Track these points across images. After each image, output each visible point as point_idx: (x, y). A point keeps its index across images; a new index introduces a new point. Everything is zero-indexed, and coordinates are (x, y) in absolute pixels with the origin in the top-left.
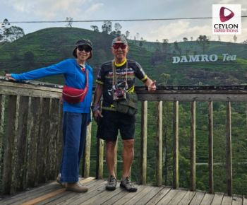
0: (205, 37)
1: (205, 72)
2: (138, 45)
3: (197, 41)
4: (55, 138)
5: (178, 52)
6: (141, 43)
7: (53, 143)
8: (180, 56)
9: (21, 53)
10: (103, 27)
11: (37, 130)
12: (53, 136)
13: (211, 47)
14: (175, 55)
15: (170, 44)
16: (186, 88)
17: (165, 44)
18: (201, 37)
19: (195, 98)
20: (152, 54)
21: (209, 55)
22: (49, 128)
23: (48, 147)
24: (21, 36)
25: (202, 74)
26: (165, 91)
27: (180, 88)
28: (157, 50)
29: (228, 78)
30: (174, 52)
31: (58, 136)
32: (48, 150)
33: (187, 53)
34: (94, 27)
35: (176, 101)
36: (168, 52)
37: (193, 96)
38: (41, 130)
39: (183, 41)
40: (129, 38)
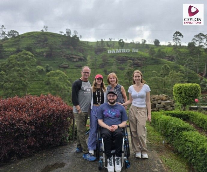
1: (125, 58)
14: (109, 49)
20: (95, 48)
21: (126, 49)
25: (124, 59)
29: (136, 61)
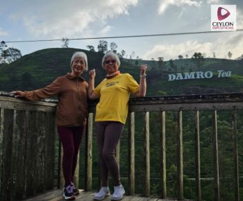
0: (200, 54)
1: (200, 89)
2: (134, 63)
3: (192, 59)
4: (43, 151)
5: (173, 70)
6: (137, 62)
7: (41, 156)
8: (175, 73)
9: (19, 74)
10: (99, 47)
11: (23, 143)
12: (40, 150)
13: (206, 64)
14: (170, 73)
15: (166, 62)
16: (172, 98)
17: (161, 62)
18: (196, 55)
19: (181, 108)
21: (204, 72)
22: (36, 141)
23: (35, 161)
24: (19, 57)
26: (152, 102)
27: (166, 98)
28: (153, 68)
30: (169, 70)
31: (46, 150)
32: (35, 163)
33: (183, 71)
34: (90, 47)
35: (162, 112)
36: (164, 70)
37: (179, 106)
38: (28, 143)
39: (178, 58)
40: (124, 57)
